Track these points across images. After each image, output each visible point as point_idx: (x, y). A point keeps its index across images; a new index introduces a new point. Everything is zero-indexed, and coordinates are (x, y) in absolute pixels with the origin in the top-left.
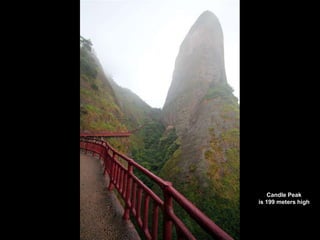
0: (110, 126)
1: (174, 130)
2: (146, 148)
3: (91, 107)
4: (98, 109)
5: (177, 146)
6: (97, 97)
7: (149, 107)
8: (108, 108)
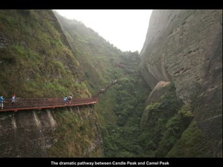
0: (61, 88)
1: (173, 88)
2: (120, 125)
3: (21, 50)
4: (34, 53)
5: (186, 121)
6: (29, 30)
7: (117, 51)
8: (52, 52)
